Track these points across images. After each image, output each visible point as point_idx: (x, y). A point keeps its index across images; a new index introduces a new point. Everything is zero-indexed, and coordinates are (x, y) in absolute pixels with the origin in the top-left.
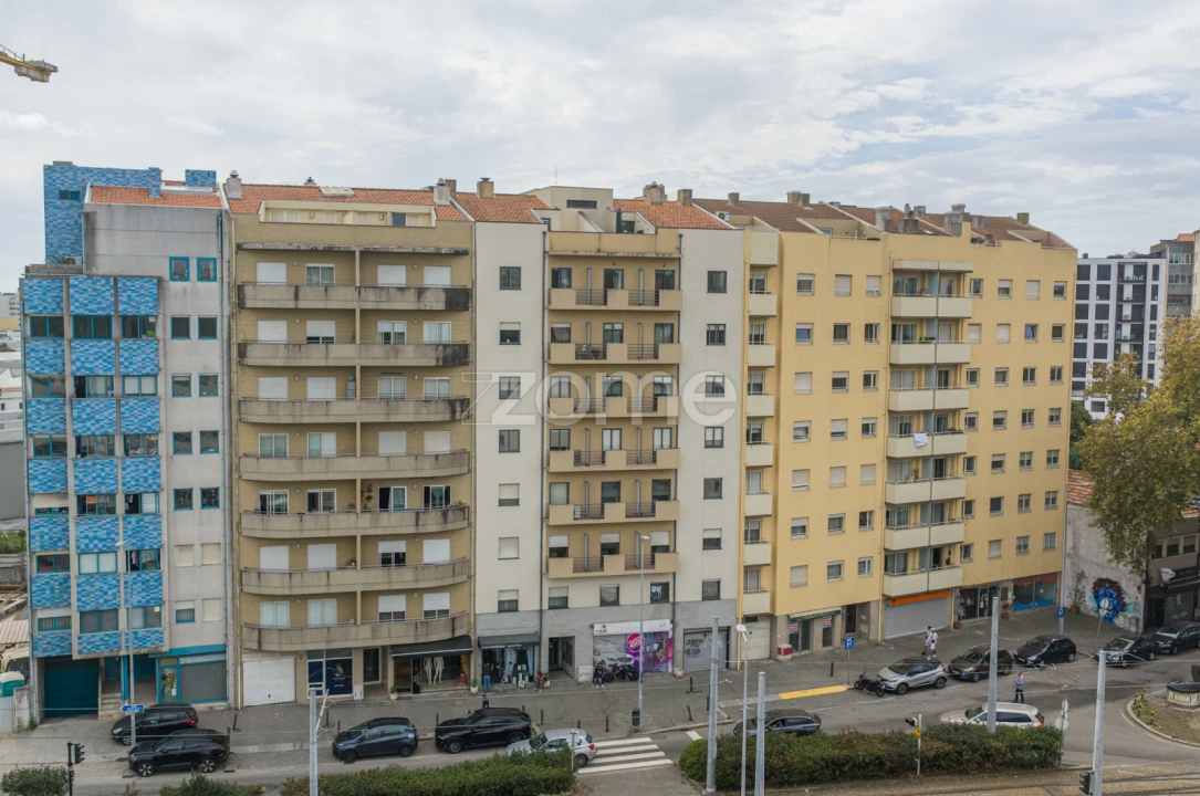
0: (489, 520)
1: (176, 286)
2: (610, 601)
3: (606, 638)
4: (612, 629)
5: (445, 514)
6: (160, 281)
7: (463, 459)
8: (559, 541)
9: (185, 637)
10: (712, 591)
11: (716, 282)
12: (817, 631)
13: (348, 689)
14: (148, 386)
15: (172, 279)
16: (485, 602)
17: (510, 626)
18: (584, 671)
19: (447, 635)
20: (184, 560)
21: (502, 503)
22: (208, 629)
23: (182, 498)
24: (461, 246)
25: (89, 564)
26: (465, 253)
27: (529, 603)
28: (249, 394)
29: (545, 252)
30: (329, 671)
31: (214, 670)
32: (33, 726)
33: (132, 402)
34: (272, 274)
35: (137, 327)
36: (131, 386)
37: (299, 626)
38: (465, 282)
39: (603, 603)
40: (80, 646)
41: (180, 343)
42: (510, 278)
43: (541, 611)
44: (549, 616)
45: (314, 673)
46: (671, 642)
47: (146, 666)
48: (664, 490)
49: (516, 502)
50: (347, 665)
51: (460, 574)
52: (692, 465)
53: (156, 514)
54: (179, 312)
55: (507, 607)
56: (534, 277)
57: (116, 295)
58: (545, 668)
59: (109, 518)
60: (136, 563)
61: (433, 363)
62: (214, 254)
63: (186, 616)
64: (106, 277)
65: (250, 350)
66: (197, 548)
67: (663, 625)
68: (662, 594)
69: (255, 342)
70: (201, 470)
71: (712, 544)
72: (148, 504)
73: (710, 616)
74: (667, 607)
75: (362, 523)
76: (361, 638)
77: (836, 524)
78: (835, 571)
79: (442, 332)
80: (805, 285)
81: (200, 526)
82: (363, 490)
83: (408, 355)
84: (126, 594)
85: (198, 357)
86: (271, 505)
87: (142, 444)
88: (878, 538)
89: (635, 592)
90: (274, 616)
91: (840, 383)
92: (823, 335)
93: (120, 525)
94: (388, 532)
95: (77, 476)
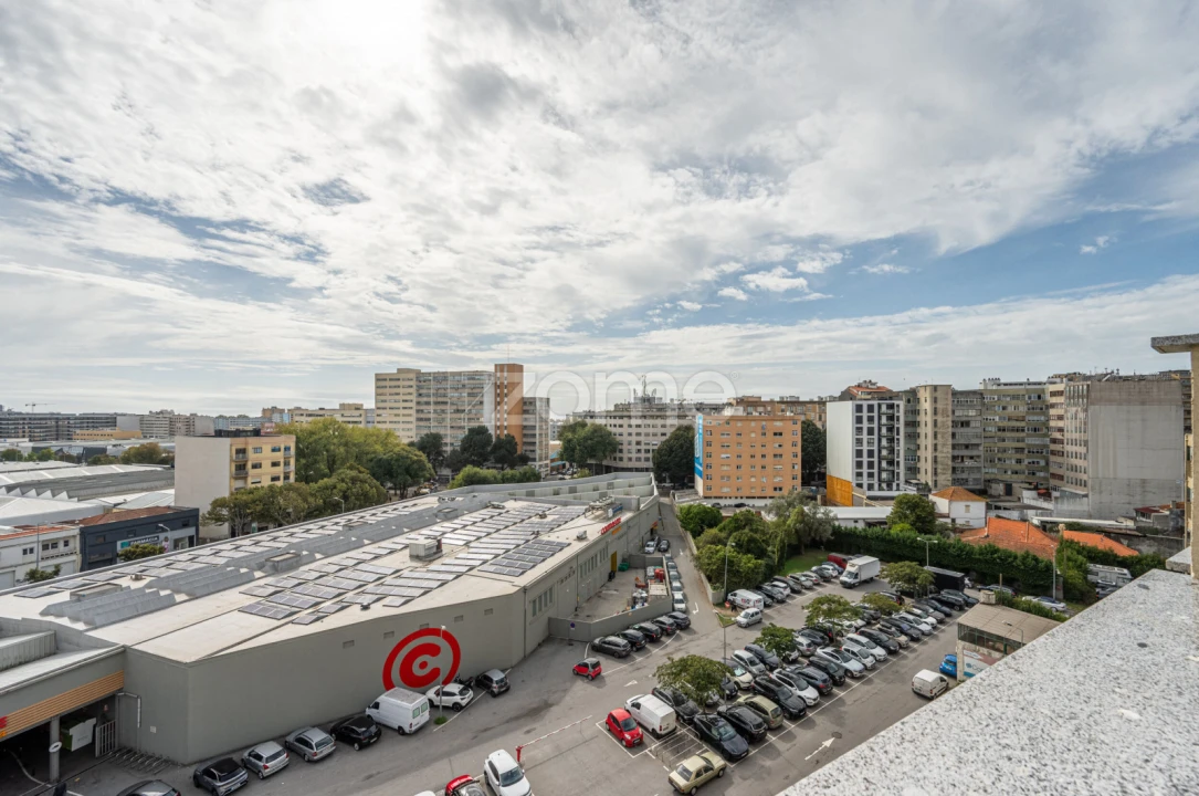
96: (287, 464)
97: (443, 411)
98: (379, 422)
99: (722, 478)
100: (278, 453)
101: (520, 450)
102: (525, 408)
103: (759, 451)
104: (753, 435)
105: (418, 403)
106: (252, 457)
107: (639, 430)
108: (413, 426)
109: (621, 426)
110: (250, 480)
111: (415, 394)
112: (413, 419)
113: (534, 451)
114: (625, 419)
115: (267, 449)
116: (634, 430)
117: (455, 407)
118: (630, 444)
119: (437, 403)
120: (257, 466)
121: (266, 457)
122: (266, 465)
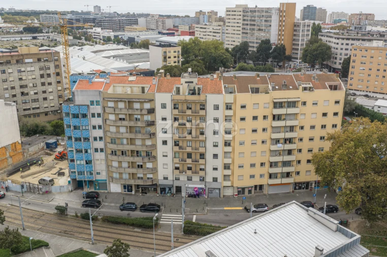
0: (161, 160)
1: (91, 107)
2: (190, 179)
3: (189, 188)
4: (190, 186)
5: (149, 158)
6: (88, 106)
7: (154, 146)
8: (177, 165)
9: (99, 177)
10: (215, 180)
11: (216, 107)
12: (246, 191)
13: (131, 191)
14: (87, 128)
15: (91, 105)
16: (160, 177)
17: (165, 182)
18: (184, 194)
19: (151, 184)
20: (98, 162)
21: (164, 156)
22: (103, 176)
23: (96, 150)
24: (152, 98)
25: (78, 162)
26: (153, 100)
27: (170, 178)
28: (108, 130)
29: (172, 100)
30: (128, 188)
31: (104, 185)
32: (72, 191)
33: (84, 131)
34: (111, 104)
35: (84, 116)
36: (84, 128)
37: (121, 178)
38: (153, 107)
39: (188, 180)
40: (78, 178)
41: (93, 119)
42: (164, 106)
43: (173, 180)
44: (175, 181)
45: (125, 187)
46: (205, 190)
47: (91, 183)
48: (202, 156)
49: (167, 156)
50: (131, 187)
51: (154, 170)
52: (210, 151)
53: (91, 153)
54: (93, 112)
55: (166, 178)
56: (169, 106)
57: (79, 109)
58: (175, 192)
59: (81, 154)
60: (88, 162)
61: (145, 126)
62: (99, 100)
63: (99, 173)
64: (77, 105)
65: (107, 121)
66: (100, 160)
67: (203, 186)
68: (202, 179)
69: (108, 119)
70: (100, 145)
71: (215, 169)
72: (89, 151)
73: (215, 185)
74: (204, 182)
75: (131, 159)
76: (132, 182)
77: (253, 165)
78: (252, 176)
79: (148, 118)
80: (243, 107)
81: (100, 156)
82: (132, 151)
83: (139, 124)
84: (86, 169)
85: (97, 121)
86: (114, 153)
87: (87, 139)
88: (267, 170)
89: (196, 178)
90: (116, 175)
91: (255, 131)
92: (249, 119)
93: (84, 155)
94: (138, 161)
95: (75, 145)
96: (178, 57)
97: (253, 29)
98: (227, 33)
99: (359, 80)
100: (175, 53)
101: (288, 53)
102: (295, 28)
104: (380, 58)
105: (243, 24)
106: (168, 55)
107: (347, 47)
108: (240, 36)
109: (338, 44)
110: (168, 62)
111: (242, 20)
112: (240, 33)
113: (297, 54)
114: (340, 40)
115: (172, 51)
116: (344, 47)
117: (258, 28)
118: (341, 54)
119: (251, 25)
120: (169, 57)
121: (172, 54)
122: (172, 57)
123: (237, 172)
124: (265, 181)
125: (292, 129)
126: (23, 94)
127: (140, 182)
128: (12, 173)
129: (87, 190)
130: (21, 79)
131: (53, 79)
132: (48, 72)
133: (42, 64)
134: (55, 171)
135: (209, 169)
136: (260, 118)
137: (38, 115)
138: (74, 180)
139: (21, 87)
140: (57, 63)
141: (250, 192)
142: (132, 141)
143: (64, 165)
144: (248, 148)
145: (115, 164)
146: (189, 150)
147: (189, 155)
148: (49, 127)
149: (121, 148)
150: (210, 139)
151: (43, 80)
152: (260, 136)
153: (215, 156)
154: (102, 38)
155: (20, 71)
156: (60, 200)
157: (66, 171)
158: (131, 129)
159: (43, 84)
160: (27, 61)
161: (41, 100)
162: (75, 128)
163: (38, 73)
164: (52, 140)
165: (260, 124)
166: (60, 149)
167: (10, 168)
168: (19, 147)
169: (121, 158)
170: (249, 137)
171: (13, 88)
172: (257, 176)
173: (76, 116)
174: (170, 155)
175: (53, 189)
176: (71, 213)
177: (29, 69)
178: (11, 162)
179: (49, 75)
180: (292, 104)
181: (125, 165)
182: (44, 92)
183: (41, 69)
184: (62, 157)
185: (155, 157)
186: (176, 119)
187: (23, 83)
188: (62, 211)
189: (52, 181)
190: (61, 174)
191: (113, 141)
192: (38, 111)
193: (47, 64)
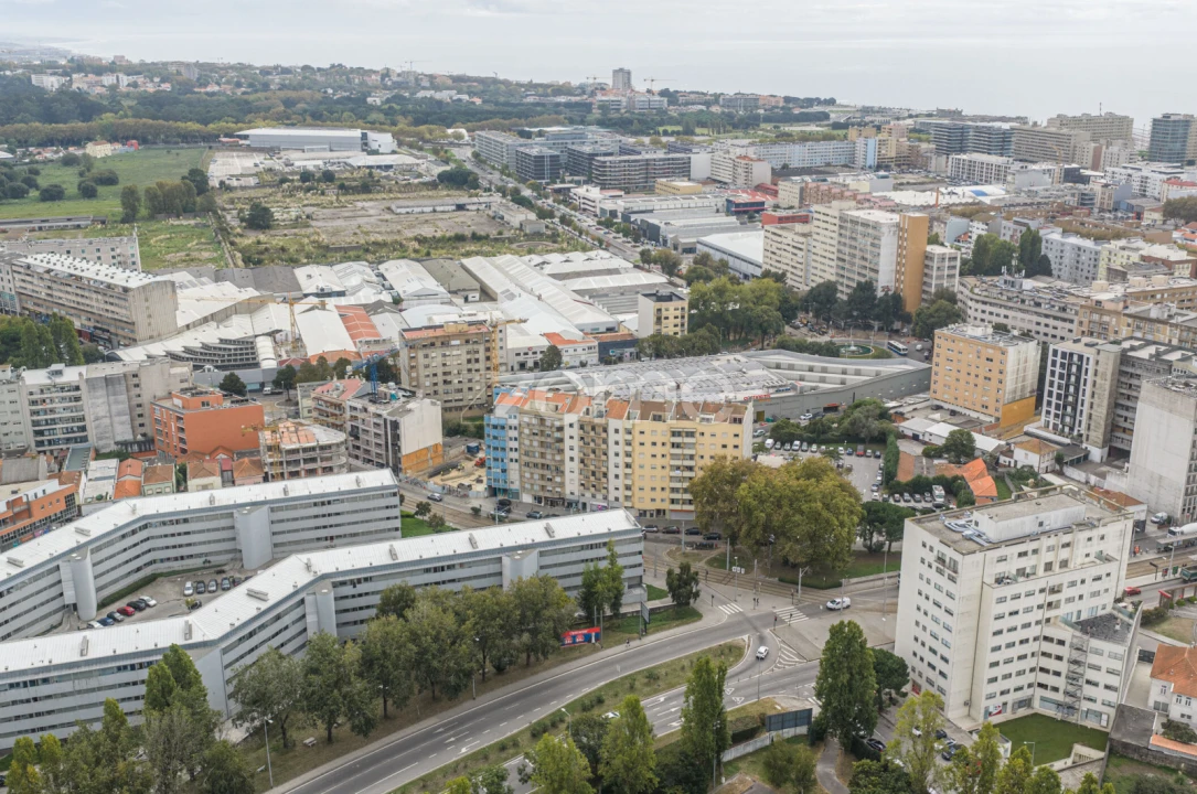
0: (568, 475)
4: (594, 503)
5: (558, 473)
6: (506, 419)
7: (562, 461)
8: (583, 482)
9: (512, 487)
10: (617, 499)
11: (617, 431)
12: (648, 514)
13: (541, 503)
14: (504, 439)
15: (509, 419)
16: (568, 492)
17: (572, 497)
19: (558, 497)
20: (512, 472)
21: (571, 472)
22: (516, 486)
23: (511, 461)
25: (495, 471)
26: (563, 419)
27: (577, 493)
28: (523, 443)
29: (578, 421)
30: (539, 499)
31: (516, 495)
32: (488, 497)
33: (502, 442)
35: (502, 428)
36: (502, 439)
37: (532, 489)
38: (562, 426)
39: (593, 497)
40: (494, 485)
41: (510, 431)
42: (571, 426)
43: (579, 496)
44: (581, 497)
45: (535, 498)
46: (608, 509)
47: (505, 491)
48: (605, 475)
49: (573, 472)
50: (541, 498)
51: (562, 485)
52: (612, 472)
53: (506, 463)
54: (510, 425)
55: (572, 494)
56: (576, 426)
57: (499, 422)
59: (498, 462)
60: (504, 471)
61: (554, 442)
62: (516, 415)
63: (512, 483)
64: (497, 418)
65: (522, 434)
66: (514, 471)
68: (605, 498)
70: (514, 455)
71: (617, 489)
72: (505, 461)
74: (607, 501)
75: (541, 472)
76: (541, 494)
77: (653, 489)
78: (653, 500)
79: (557, 435)
80: (642, 433)
81: (514, 466)
82: (543, 465)
83: (549, 440)
84: (501, 476)
85: (514, 434)
86: (527, 465)
87: (504, 449)
88: (668, 495)
89: (599, 496)
90: (528, 486)
91: (654, 456)
92: (648, 444)
93: (500, 463)
94: (549, 475)
95: (493, 454)
96: (683, 318)
98: (814, 254)
99: (945, 386)
100: (677, 311)
102: (926, 263)
103: (974, 371)
105: (839, 243)
106: (664, 314)
109: (971, 308)
110: (662, 327)
111: (837, 234)
112: (834, 257)
115: (672, 309)
119: (851, 246)
120: (667, 318)
121: (671, 313)
122: (671, 318)
123: (638, 494)
124: (667, 506)
125: (692, 457)
126: (445, 382)
127: (548, 495)
128: (432, 475)
129: (501, 497)
130: (444, 365)
131: (481, 365)
132: (477, 356)
133: (470, 347)
134: (474, 477)
135: (611, 488)
136: (659, 444)
137: (461, 408)
138: (490, 487)
139: (445, 374)
140: (488, 345)
141: (652, 515)
142: (543, 455)
143: (482, 472)
144: (647, 471)
145: (528, 475)
146: (592, 468)
147: (594, 474)
148: (472, 429)
149: (533, 460)
150: (612, 460)
151: (470, 366)
152: (659, 461)
153: (617, 476)
154: (598, 212)
155: (444, 355)
156: (476, 503)
157: (485, 479)
158: (542, 444)
159: (470, 370)
160: (453, 343)
161: (465, 390)
162: (495, 438)
163: (465, 357)
164: (473, 444)
165: (659, 450)
166: (481, 455)
167: (431, 470)
168: (440, 449)
169: (533, 470)
170: (649, 461)
171: (435, 375)
172: (658, 500)
173: (495, 427)
174: (577, 471)
175: (470, 493)
176: (483, 514)
177: (455, 353)
178: (432, 464)
179: (477, 361)
180: (691, 434)
181: (536, 477)
182: (470, 381)
183: (468, 353)
184: (481, 464)
185: (563, 472)
186: (582, 438)
187: (447, 369)
188: (476, 511)
189: (470, 486)
190: (479, 481)
191: (527, 454)
192: (461, 404)
193: (476, 347)
